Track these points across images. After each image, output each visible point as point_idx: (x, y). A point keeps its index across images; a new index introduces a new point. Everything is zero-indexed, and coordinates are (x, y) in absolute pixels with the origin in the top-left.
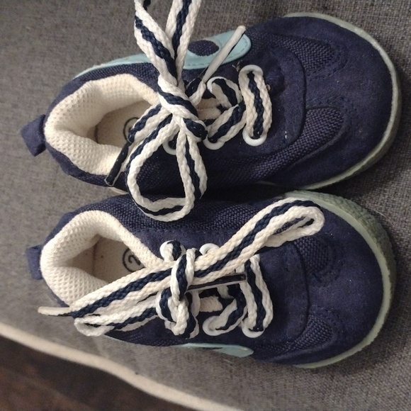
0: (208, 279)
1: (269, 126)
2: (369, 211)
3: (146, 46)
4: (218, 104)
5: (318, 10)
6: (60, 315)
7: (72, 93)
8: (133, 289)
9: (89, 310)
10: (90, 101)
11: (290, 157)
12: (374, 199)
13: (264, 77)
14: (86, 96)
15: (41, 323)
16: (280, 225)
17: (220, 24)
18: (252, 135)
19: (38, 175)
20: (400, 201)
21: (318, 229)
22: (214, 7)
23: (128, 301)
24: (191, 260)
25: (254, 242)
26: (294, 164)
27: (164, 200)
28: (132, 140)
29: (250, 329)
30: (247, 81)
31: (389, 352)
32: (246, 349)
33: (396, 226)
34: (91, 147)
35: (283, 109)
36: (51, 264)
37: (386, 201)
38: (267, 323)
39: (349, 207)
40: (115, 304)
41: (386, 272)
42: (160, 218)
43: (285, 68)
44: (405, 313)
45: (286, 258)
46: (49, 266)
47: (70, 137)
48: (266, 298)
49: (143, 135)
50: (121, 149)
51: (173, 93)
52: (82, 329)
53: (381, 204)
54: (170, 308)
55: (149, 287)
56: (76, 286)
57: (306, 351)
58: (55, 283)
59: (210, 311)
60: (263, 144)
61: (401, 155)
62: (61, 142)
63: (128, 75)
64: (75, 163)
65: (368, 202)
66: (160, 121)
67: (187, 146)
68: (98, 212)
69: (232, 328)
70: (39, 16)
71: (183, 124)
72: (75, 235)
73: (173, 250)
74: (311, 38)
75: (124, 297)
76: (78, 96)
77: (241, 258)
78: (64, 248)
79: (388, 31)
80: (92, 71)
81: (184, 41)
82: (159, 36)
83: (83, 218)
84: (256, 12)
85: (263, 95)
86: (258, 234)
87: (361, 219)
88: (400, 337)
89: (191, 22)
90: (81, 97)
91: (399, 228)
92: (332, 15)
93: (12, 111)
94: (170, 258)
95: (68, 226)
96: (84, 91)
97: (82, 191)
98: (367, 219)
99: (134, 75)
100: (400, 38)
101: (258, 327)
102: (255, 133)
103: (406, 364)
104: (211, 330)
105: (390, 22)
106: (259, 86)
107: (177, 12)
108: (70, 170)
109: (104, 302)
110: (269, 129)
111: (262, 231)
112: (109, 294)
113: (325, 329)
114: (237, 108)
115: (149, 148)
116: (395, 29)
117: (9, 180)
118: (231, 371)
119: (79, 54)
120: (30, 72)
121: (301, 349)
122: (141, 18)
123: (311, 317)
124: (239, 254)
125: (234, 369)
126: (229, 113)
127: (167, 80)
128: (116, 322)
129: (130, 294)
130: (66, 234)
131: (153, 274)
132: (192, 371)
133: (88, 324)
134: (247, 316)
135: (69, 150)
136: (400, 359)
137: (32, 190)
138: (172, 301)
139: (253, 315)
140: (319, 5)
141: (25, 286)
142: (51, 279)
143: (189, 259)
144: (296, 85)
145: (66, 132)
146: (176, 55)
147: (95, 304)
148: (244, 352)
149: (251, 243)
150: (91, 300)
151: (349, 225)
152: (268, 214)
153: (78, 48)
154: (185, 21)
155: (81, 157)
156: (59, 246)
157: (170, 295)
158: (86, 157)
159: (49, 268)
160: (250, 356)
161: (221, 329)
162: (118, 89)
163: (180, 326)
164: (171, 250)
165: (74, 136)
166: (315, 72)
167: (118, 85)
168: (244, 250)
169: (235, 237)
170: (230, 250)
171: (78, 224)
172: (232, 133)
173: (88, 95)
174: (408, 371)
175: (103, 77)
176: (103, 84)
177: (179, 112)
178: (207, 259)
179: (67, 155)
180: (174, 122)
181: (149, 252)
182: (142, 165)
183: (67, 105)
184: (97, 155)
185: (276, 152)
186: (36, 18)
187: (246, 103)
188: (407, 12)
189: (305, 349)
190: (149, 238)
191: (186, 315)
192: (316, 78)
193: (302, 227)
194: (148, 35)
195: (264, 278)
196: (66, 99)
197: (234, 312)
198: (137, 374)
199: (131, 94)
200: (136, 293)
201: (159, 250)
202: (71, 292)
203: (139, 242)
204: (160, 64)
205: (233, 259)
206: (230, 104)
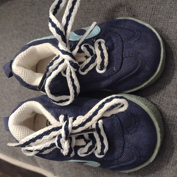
0: (78, 131)
1: (107, 65)
2: (152, 103)
3: (53, 30)
4: (85, 55)
5: (131, 16)
6: (15, 146)
7: (24, 51)
8: (45, 134)
9: (27, 144)
10: (32, 54)
11: (116, 78)
12: (155, 97)
13: (105, 44)
14: (30, 52)
15: (14, 152)
16: (109, 107)
17: (90, 23)
18: (100, 69)
19: (13, 87)
20: (166, 99)
21: (126, 109)
22: (88, 16)
23: (44, 139)
24: (71, 122)
25: (98, 114)
26: (118, 81)
27: (61, 96)
28: (48, 70)
29: (98, 154)
30: (98, 45)
31: (161, 166)
32: (97, 163)
33: (164, 109)
34: (31, 73)
35: (113, 58)
36: (13, 124)
37: (160, 98)
38: (106, 151)
39: (142, 101)
40: (38, 141)
41: (158, 129)
42: (60, 104)
43: (114, 40)
44: (168, 148)
45: (114, 122)
46: (12, 125)
47: (23, 69)
48: (105, 140)
49: (52, 68)
50: (43, 74)
51: (64, 50)
52: (25, 152)
53: (158, 100)
54: (61, 143)
55: (52, 133)
56: (23, 133)
57: (123, 164)
58: (14, 132)
59: (80, 145)
60: (105, 72)
61: (166, 78)
62: (18, 71)
63: (48, 43)
64: (24, 80)
65: (152, 99)
66: (59, 62)
67: (71, 73)
68: (34, 101)
69: (90, 153)
70: (16, 21)
71: (68, 63)
72: (23, 111)
73: (64, 118)
74: (126, 27)
75: (42, 138)
76: (26, 52)
77: (92, 121)
78: (18, 117)
79: (160, 25)
80: (33, 42)
81: (69, 28)
82: (58, 25)
83: (27, 104)
84: (105, 17)
85: (105, 51)
86: (100, 111)
87: (147, 106)
88: (166, 159)
89: (72, 20)
90: (28, 52)
91: (165, 110)
92: (137, 19)
93: (4, 60)
94: (62, 121)
95: (20, 107)
96: (29, 50)
97: (31, 94)
98: (150, 106)
99: (51, 43)
100: (166, 28)
101: (102, 153)
102: (101, 68)
103: (169, 172)
104: (81, 154)
105: (161, 21)
106: (103, 48)
107: (67, 16)
108: (22, 84)
109: (33, 140)
110: (107, 66)
111: (101, 109)
112: (35, 136)
113: (131, 154)
114: (93, 57)
115: (54, 73)
116: (164, 24)
117: (2, 89)
118: (94, 174)
119: (32, 36)
120: (11, 44)
121: (121, 163)
122: (51, 18)
123: (125, 149)
124: (91, 120)
125: (95, 173)
126: (90, 59)
127: (62, 44)
128: (39, 149)
129: (44, 137)
130: (19, 111)
131: (54, 128)
132: (77, 174)
133: (27, 150)
134: (97, 148)
135: (22, 74)
136: (166, 169)
137: (11, 94)
138: (62, 140)
139: (99, 147)
140: (131, 14)
141: (7, 135)
142: (13, 130)
143: (70, 122)
144: (119, 47)
145: (21, 67)
146: (66, 34)
147: (29, 141)
148: (96, 164)
149: (97, 115)
150: (28, 139)
151: (142, 108)
152: (104, 102)
153: (32, 34)
154: (70, 20)
155: (27, 78)
156: (16, 116)
157: (61, 137)
158: (29, 78)
159: (12, 126)
160: (99, 166)
161: (85, 153)
162: (44, 49)
163: (65, 151)
164: (63, 118)
165: (25, 69)
166: (127, 42)
167: (44, 48)
168: (93, 118)
169: (90, 112)
170: (88, 117)
171: (25, 107)
172: (91, 68)
173: (31, 52)
174: (170, 175)
175: (38, 44)
176: (38, 47)
177: (67, 58)
178: (78, 121)
179: (21, 77)
180: (65, 62)
181: (54, 119)
182: (51, 81)
183: (22, 56)
184: (34, 77)
185: (110, 76)
186: (15, 22)
187: (97, 55)
188: (169, 17)
189: (123, 163)
190: (54, 113)
191: (68, 146)
192: (128, 44)
193: (119, 108)
194: (54, 25)
195: (104, 131)
196: (21, 53)
197: (91, 146)
198: (55, 175)
199: (49, 51)
200: (47, 136)
201: (59, 118)
202: (21, 136)
203: (50, 115)
204: (59, 37)
205: (89, 122)
206: (90, 55)
